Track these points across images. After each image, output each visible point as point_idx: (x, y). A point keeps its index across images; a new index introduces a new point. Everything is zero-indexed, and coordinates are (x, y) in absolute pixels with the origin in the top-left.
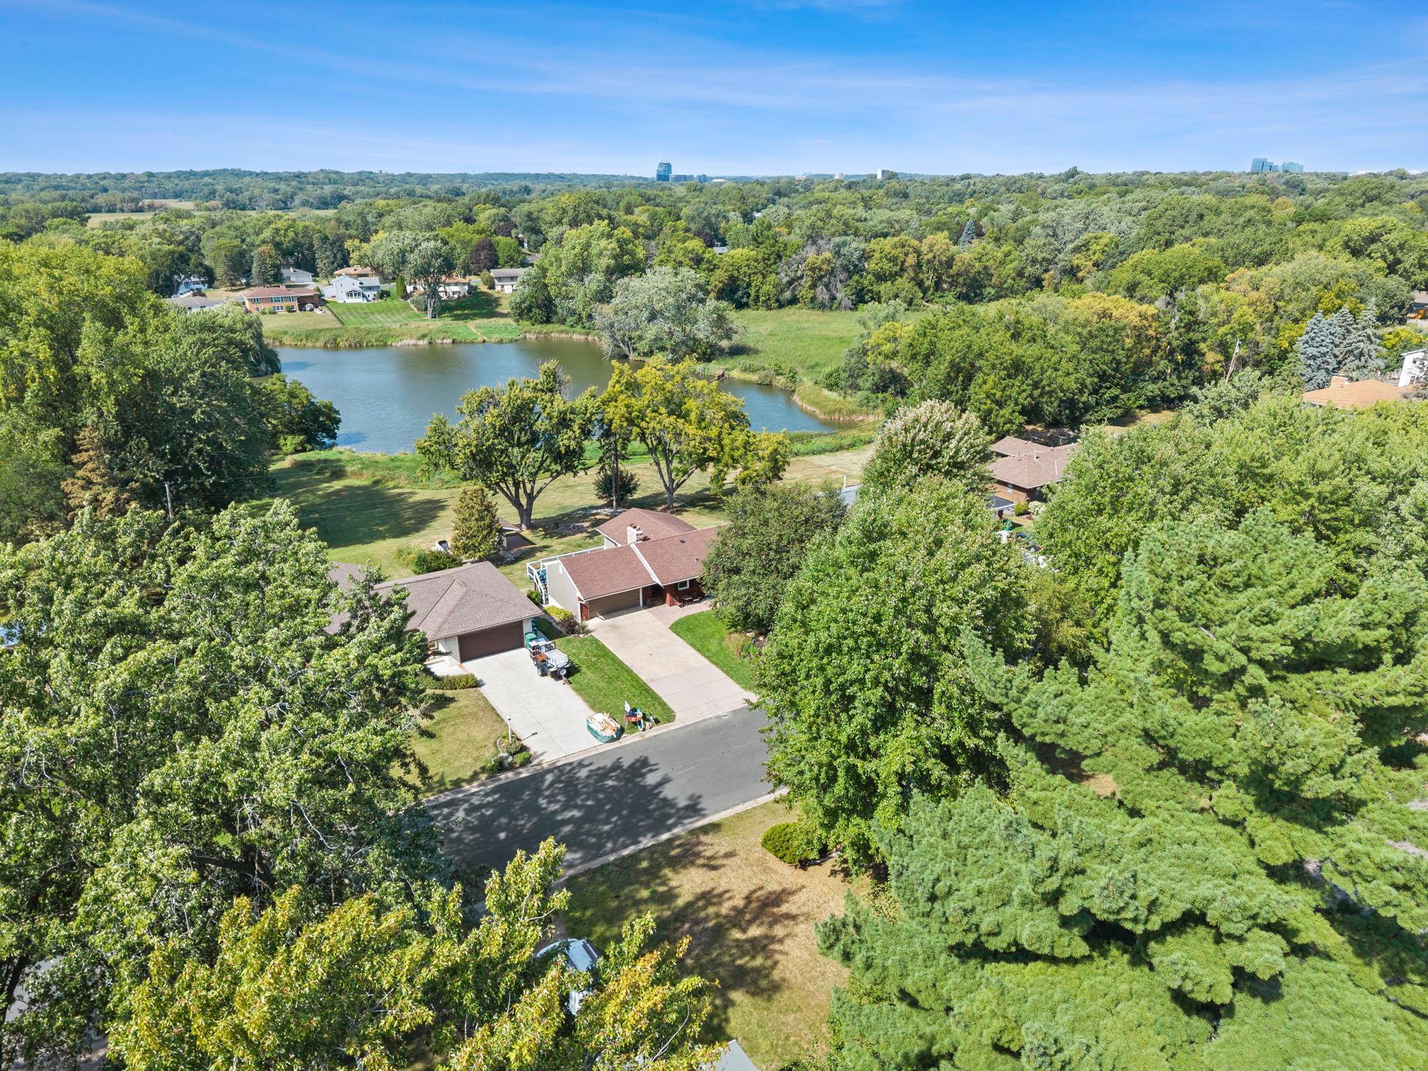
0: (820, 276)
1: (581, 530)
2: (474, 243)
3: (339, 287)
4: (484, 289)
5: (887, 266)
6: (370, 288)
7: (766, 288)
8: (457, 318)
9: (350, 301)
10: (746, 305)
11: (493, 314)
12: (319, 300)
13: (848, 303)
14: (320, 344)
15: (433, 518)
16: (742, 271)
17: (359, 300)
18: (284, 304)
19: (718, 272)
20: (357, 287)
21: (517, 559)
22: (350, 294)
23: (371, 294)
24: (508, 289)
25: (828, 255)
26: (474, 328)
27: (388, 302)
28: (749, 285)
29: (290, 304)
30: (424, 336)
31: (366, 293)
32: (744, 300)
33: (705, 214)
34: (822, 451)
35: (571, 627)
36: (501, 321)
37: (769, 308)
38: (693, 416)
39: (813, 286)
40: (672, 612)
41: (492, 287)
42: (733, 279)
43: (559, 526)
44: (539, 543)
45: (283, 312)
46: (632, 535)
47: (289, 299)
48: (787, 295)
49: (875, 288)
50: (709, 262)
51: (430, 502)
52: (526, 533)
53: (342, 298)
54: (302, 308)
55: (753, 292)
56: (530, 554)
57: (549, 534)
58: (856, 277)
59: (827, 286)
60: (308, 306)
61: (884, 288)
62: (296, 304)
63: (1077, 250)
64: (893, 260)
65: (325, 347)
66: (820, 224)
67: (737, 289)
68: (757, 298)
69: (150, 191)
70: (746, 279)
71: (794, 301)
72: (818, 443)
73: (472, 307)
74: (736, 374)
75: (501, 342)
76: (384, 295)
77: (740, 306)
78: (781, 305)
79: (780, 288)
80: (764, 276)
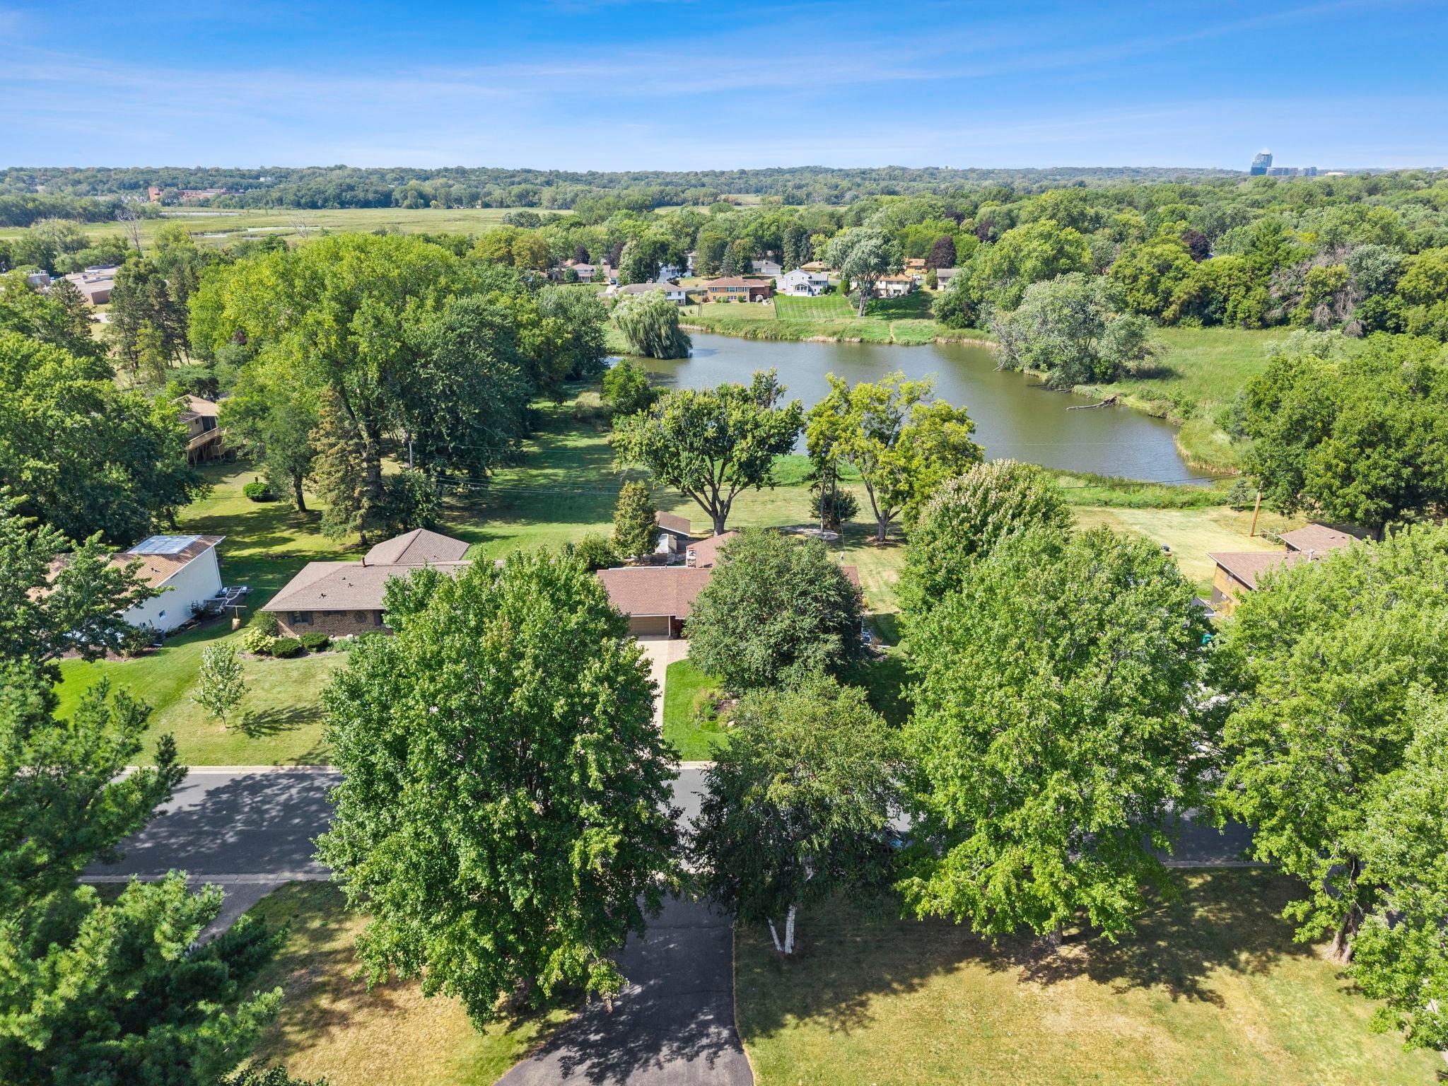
0: (1324, 294)
2: (935, 241)
3: (789, 282)
4: (927, 288)
5: (1424, 285)
6: (817, 283)
7: (1247, 305)
9: (797, 294)
10: (1220, 322)
11: (919, 315)
12: (770, 292)
13: (1358, 328)
14: (742, 334)
16: (1220, 282)
17: (805, 294)
18: (738, 294)
19: (1185, 281)
20: (806, 282)
22: (798, 288)
23: (817, 288)
25: (1342, 267)
26: (892, 328)
27: (831, 297)
28: (1226, 300)
29: (742, 294)
30: (834, 334)
31: (813, 288)
32: (1217, 316)
33: (1219, 213)
34: (1144, 505)
36: (923, 322)
37: (1248, 327)
39: (1311, 305)
41: (935, 287)
42: (1204, 289)
45: (735, 302)
47: (743, 289)
48: (1277, 313)
49: (1403, 313)
50: (1178, 269)
53: (792, 292)
54: (752, 298)
55: (1230, 307)
58: (1376, 297)
59: (1331, 305)
60: (759, 297)
61: (1415, 314)
62: (747, 294)
65: (745, 337)
67: (1209, 303)
68: (1233, 317)
69: (737, 187)
70: (1225, 292)
71: (1283, 321)
72: (1148, 494)
73: (905, 306)
74: (1131, 401)
75: (907, 344)
76: (830, 289)
77: (1209, 322)
78: (1265, 324)
79: (1267, 305)
80: (1248, 289)
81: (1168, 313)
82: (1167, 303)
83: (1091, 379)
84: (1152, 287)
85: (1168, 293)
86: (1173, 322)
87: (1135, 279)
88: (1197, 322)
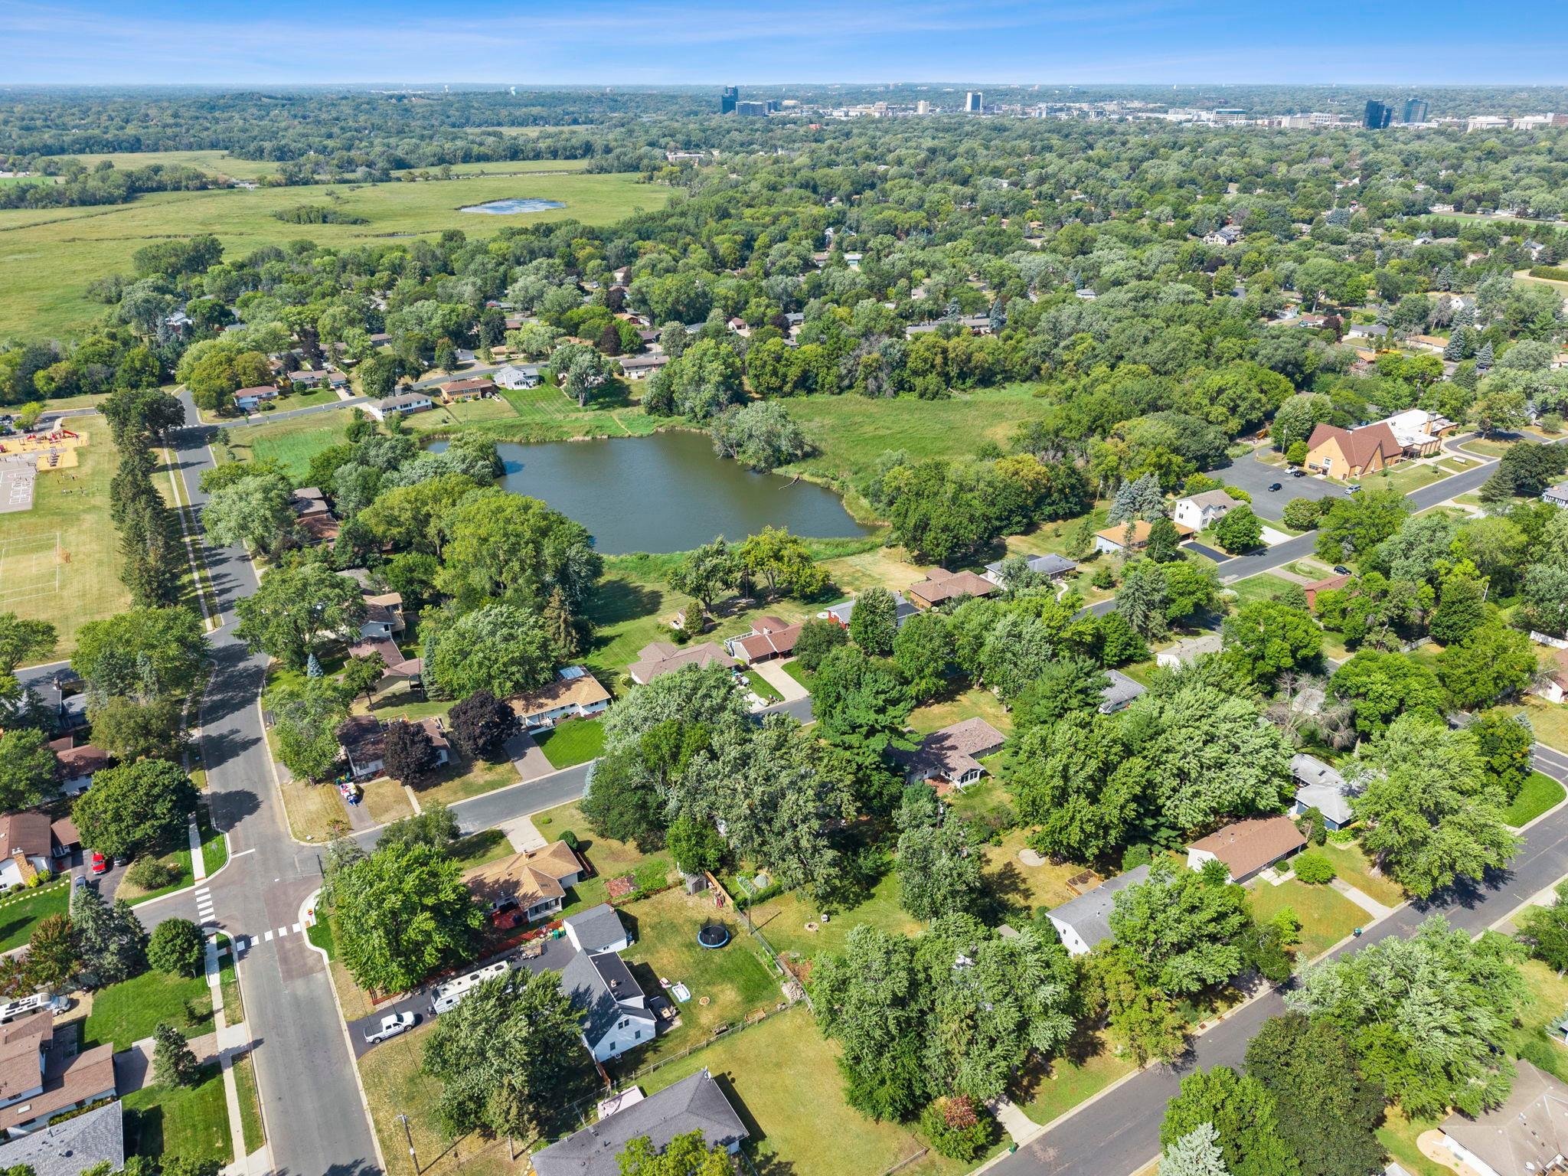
0: (872, 370)
1: (734, 613)
2: (602, 329)
3: (508, 377)
4: (617, 375)
5: (920, 365)
6: (530, 377)
7: (829, 379)
8: (603, 407)
9: (517, 388)
10: (815, 390)
11: (627, 403)
12: (495, 390)
13: (890, 391)
15: (660, 603)
16: (812, 366)
17: (524, 387)
18: (472, 394)
19: (792, 367)
20: (521, 377)
21: (710, 631)
22: (517, 383)
23: (531, 382)
24: (634, 376)
25: (876, 355)
26: (618, 421)
27: (544, 388)
28: (817, 376)
29: (475, 393)
30: (587, 431)
31: (529, 382)
32: (814, 387)
35: (747, 668)
36: (636, 410)
37: (833, 393)
38: (786, 559)
39: (866, 379)
40: (782, 661)
41: (622, 374)
42: (804, 370)
43: (724, 610)
44: (717, 621)
45: (470, 400)
46: (766, 631)
47: (474, 390)
48: (846, 382)
49: (912, 380)
51: (653, 592)
52: (709, 615)
53: (510, 386)
54: (483, 396)
55: (820, 380)
56: (714, 628)
57: (720, 616)
58: (897, 371)
59: (876, 378)
60: (488, 395)
61: (918, 382)
62: (479, 393)
63: (1067, 348)
64: (925, 361)
66: (872, 323)
67: (808, 380)
68: (823, 386)
70: (816, 371)
71: (850, 387)
73: (610, 395)
74: (806, 477)
76: (540, 381)
77: (810, 391)
78: (841, 391)
79: (841, 378)
80: (829, 369)
81: (787, 388)
82: (785, 382)
83: (780, 464)
84: (775, 373)
85: (785, 375)
86: (791, 394)
87: (763, 367)
88: (804, 393)
